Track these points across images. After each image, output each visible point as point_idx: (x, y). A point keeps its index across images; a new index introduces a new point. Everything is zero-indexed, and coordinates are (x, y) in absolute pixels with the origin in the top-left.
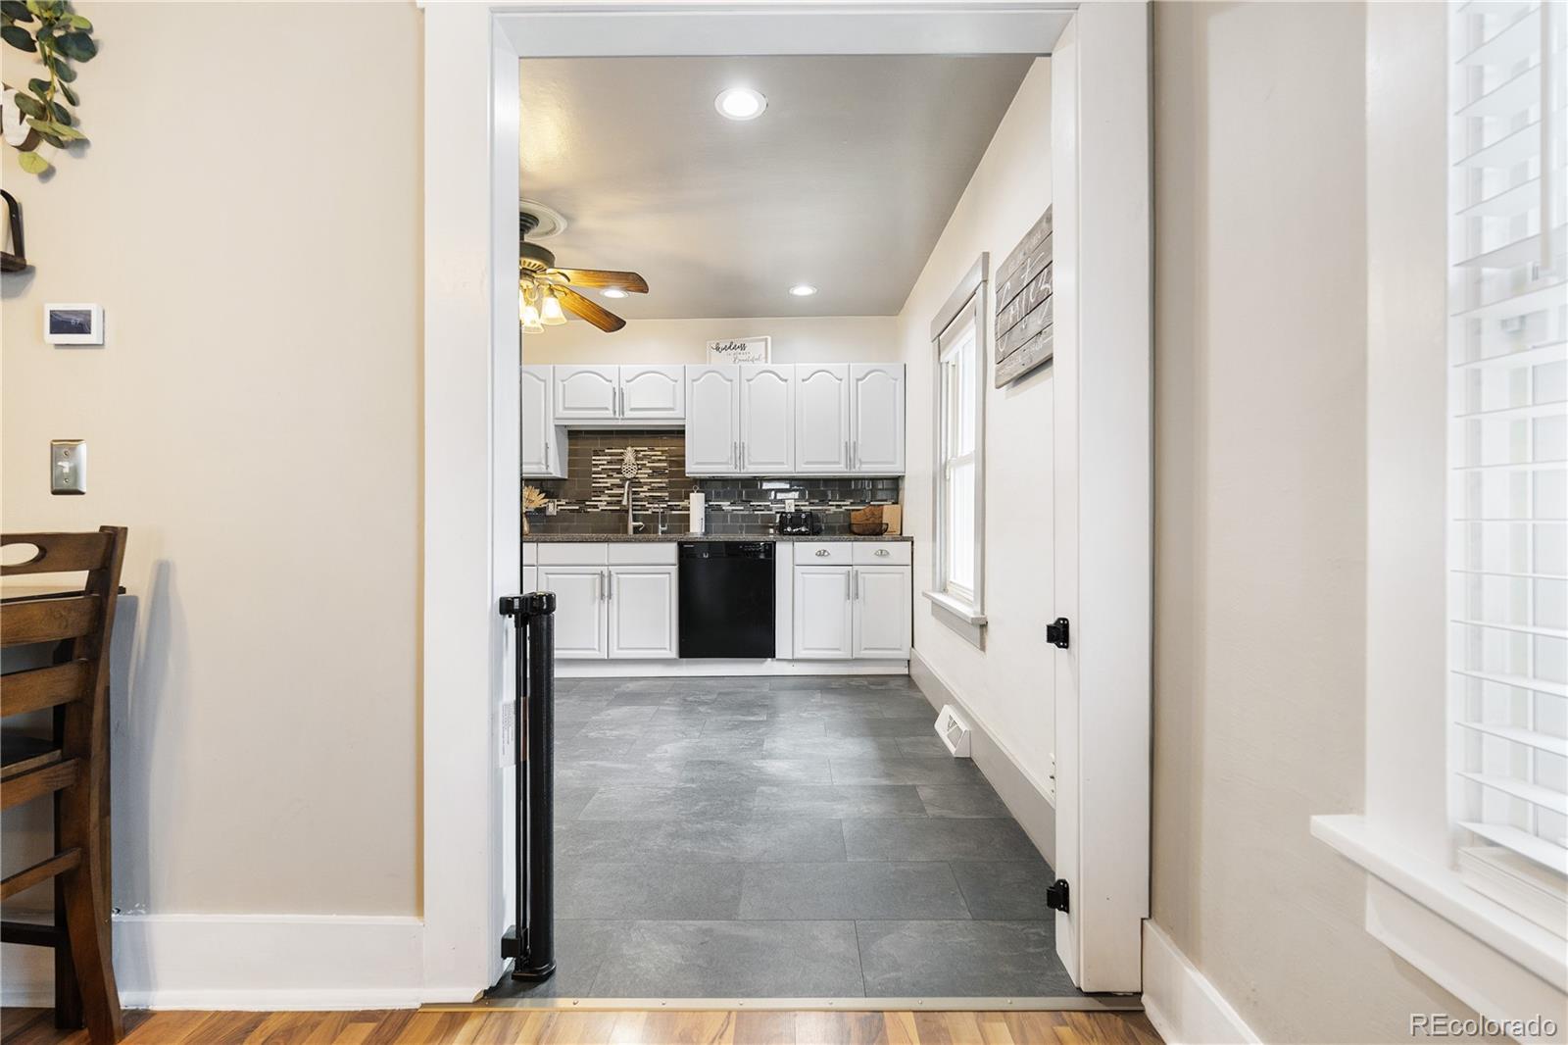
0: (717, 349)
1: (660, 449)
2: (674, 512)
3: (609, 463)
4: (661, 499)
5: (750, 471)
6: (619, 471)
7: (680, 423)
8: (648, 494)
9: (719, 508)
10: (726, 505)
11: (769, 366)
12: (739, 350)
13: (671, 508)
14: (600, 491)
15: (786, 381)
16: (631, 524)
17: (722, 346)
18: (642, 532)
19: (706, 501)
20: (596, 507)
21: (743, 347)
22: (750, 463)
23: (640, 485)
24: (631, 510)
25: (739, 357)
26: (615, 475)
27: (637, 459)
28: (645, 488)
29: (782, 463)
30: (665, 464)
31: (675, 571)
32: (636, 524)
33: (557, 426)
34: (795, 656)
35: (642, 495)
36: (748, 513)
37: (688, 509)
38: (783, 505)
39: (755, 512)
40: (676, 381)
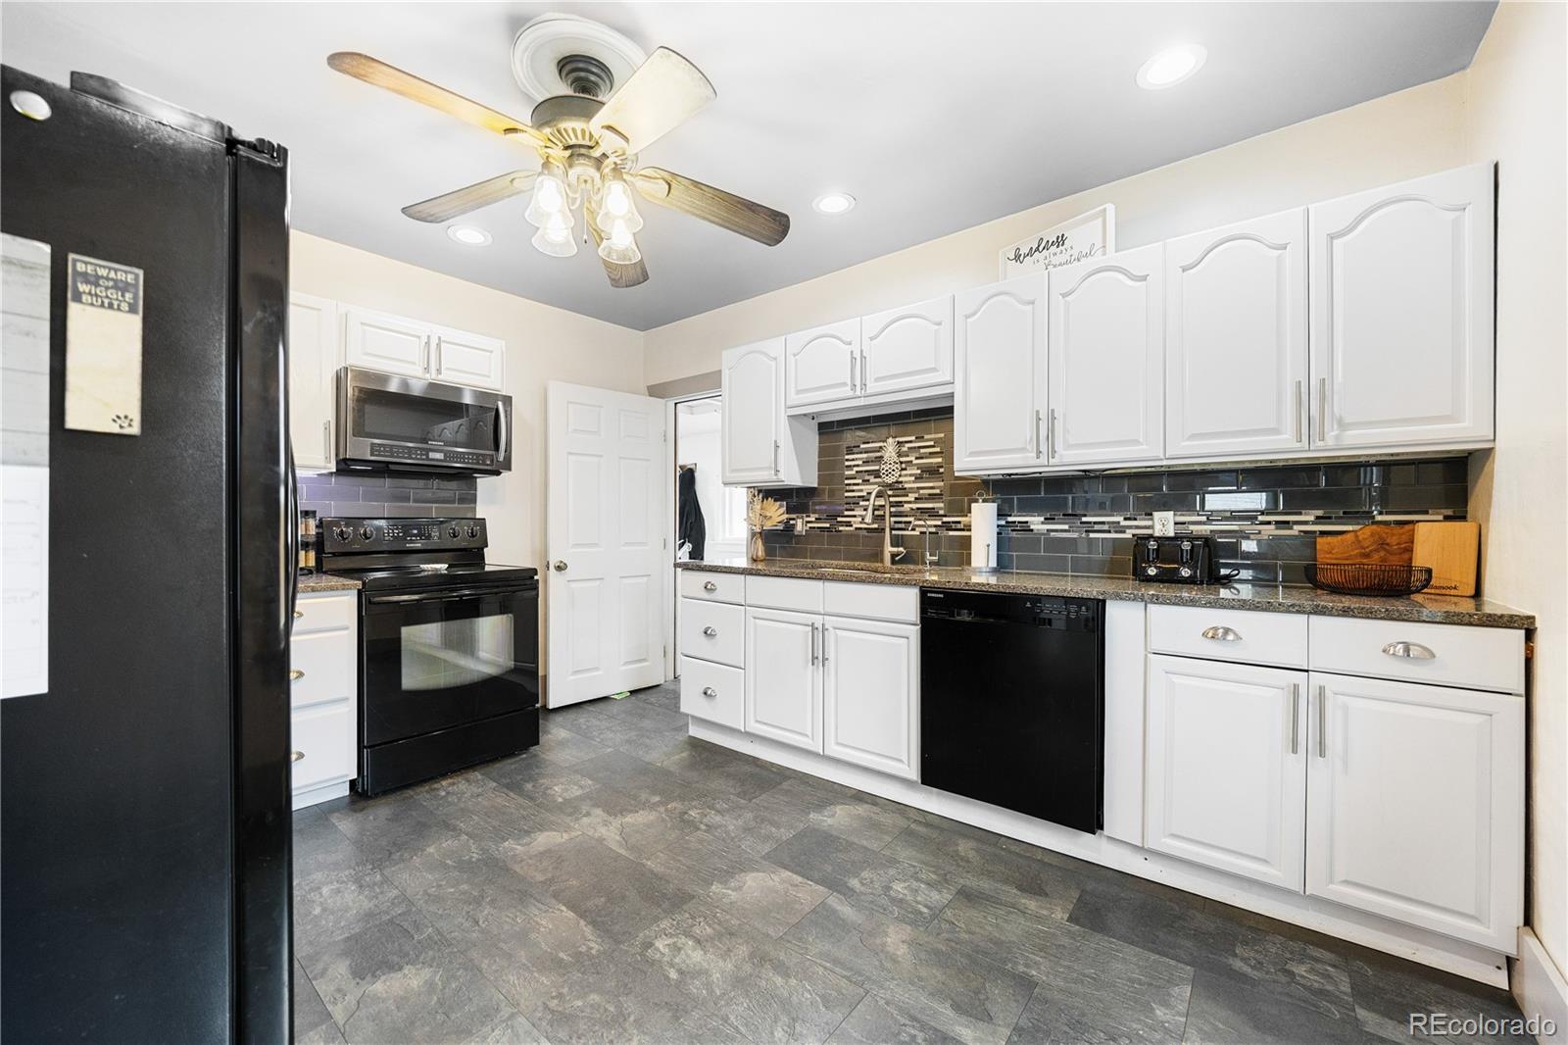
0: (1017, 257)
1: (933, 436)
2: (951, 533)
3: (866, 462)
4: (932, 513)
5: (1066, 460)
6: (877, 474)
7: (947, 390)
8: (915, 506)
9: (1025, 528)
10: (1036, 522)
11: (1112, 257)
12: (1053, 249)
13: (947, 526)
14: (854, 503)
15: (1144, 278)
16: (889, 549)
17: (1024, 250)
18: (901, 561)
19: (1000, 515)
20: (849, 524)
21: (1060, 241)
22: (1069, 447)
23: (905, 492)
24: (888, 530)
25: (1055, 260)
26: (872, 480)
27: (900, 455)
28: (911, 497)
29: (1136, 442)
30: (940, 460)
31: (914, 633)
32: (895, 549)
33: (790, 417)
34: (1150, 844)
35: (907, 507)
36: (1075, 535)
37: (968, 528)
38: (1149, 523)
39: (1092, 535)
40: (940, 324)
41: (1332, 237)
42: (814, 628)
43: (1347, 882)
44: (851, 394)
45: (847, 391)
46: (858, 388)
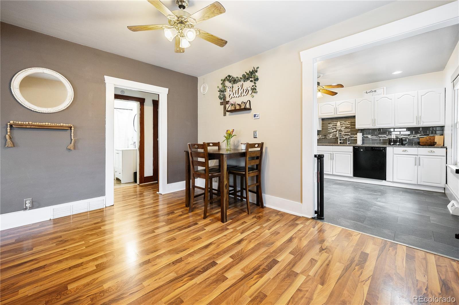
0: (366, 93)
1: (348, 121)
2: (352, 138)
3: (333, 126)
4: (348, 135)
5: (377, 126)
6: (336, 128)
7: (354, 114)
8: (344, 134)
9: (367, 137)
10: (369, 136)
11: (385, 95)
12: (374, 92)
13: (351, 137)
14: (330, 133)
15: (391, 99)
16: (339, 141)
17: (368, 92)
18: (342, 143)
19: (362, 135)
20: (329, 137)
21: (375, 91)
22: (377, 124)
23: (342, 131)
24: (339, 138)
25: (374, 94)
26: (334, 129)
27: (341, 125)
28: (343, 132)
29: (390, 124)
30: (349, 126)
31: (352, 154)
32: (341, 141)
33: (319, 118)
34: (394, 181)
35: (342, 134)
36: (377, 138)
37: (357, 137)
38: (391, 136)
39: (380, 138)
40: (353, 104)
41: (422, 96)
42: (331, 154)
43: (423, 182)
44: (334, 114)
45: (333, 114)
46: (335, 114)
